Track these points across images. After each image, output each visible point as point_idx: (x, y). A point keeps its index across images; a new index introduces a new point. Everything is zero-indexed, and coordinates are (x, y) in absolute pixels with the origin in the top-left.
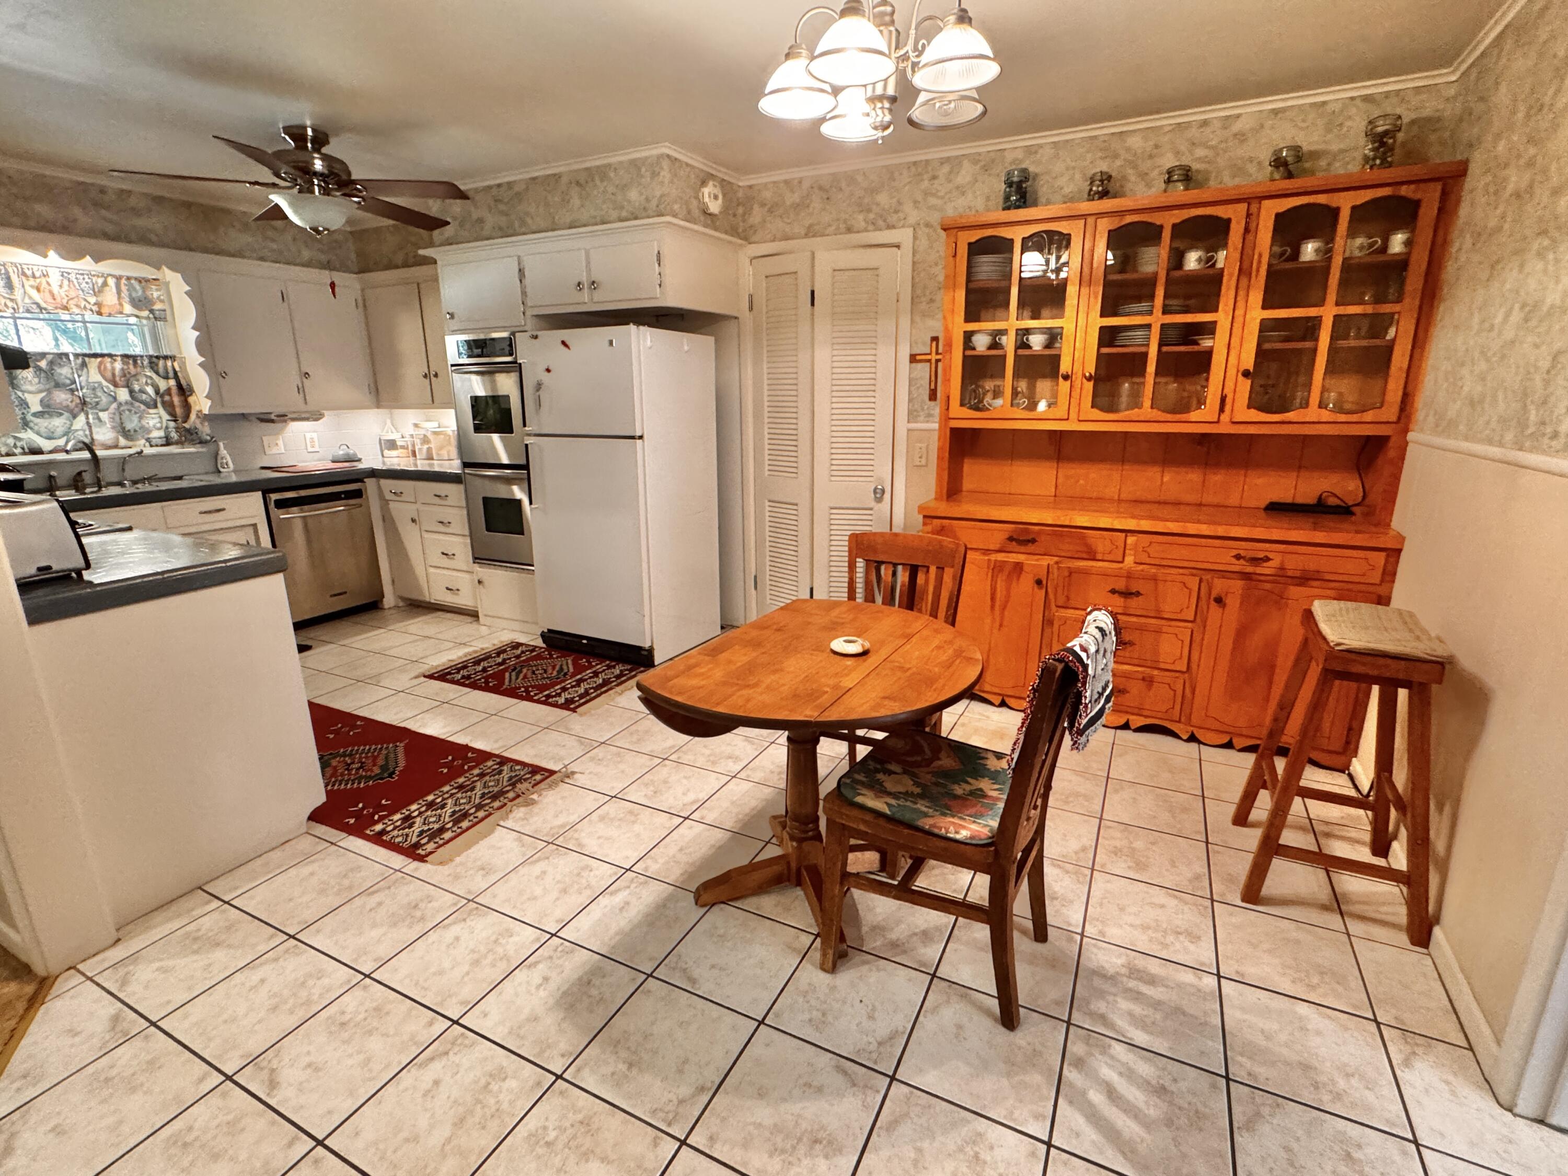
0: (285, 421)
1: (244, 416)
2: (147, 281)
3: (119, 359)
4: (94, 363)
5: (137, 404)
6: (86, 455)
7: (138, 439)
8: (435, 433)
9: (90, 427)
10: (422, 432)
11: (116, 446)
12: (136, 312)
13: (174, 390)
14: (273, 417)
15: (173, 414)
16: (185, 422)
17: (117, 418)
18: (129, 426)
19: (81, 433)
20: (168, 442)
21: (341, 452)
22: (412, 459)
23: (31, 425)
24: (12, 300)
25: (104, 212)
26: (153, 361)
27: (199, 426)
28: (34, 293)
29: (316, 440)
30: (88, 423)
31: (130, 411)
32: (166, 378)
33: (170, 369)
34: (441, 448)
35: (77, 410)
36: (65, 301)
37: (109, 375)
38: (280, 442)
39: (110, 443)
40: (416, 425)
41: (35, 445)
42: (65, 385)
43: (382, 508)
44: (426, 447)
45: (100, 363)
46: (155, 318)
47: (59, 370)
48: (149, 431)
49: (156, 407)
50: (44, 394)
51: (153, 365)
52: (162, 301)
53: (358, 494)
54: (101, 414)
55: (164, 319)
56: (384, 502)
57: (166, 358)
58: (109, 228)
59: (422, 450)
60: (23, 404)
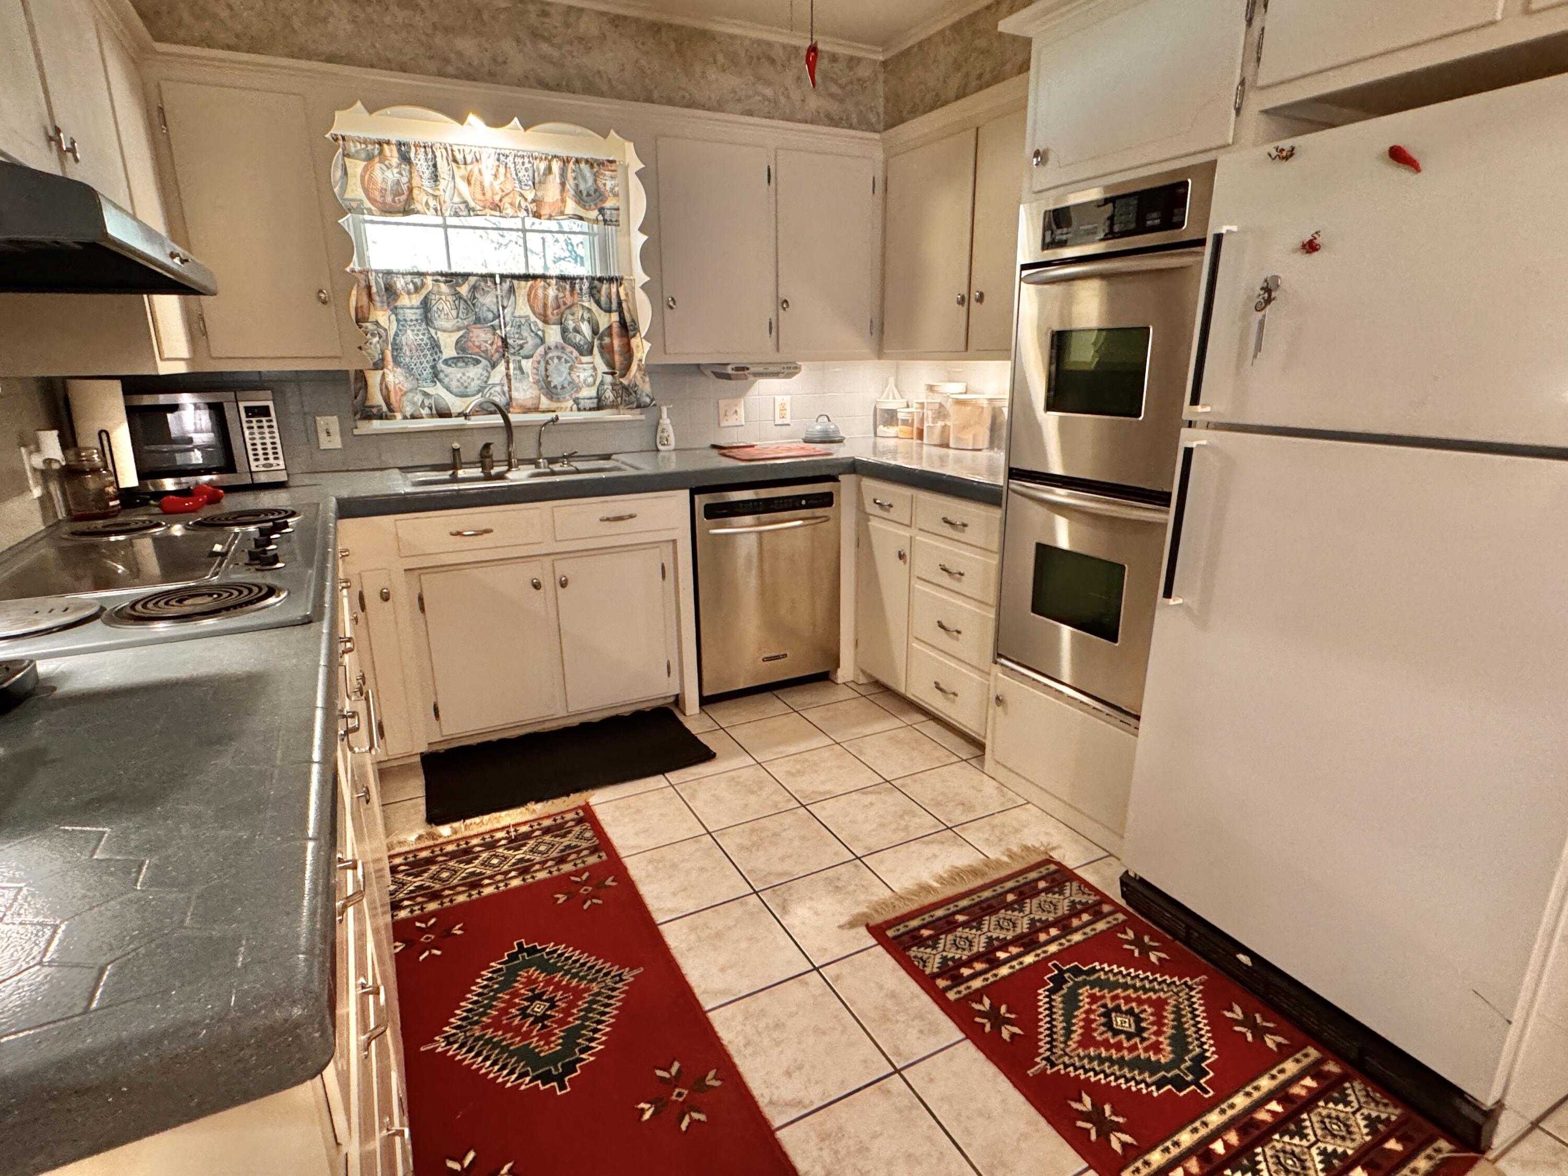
0: (746, 378)
1: (698, 369)
2: (601, 164)
3: (554, 282)
4: (523, 287)
5: (569, 349)
6: (498, 420)
7: (566, 400)
8: (959, 402)
9: (509, 380)
10: (938, 399)
11: (536, 409)
12: (581, 212)
13: (616, 329)
14: (729, 370)
15: (610, 364)
16: (623, 376)
17: (542, 368)
18: (556, 380)
19: (498, 389)
20: (600, 406)
21: (818, 427)
22: (916, 441)
23: (442, 376)
24: (435, 197)
25: (544, 47)
26: (595, 284)
27: (639, 382)
28: (462, 186)
29: (788, 407)
30: (508, 375)
31: (559, 358)
32: (609, 311)
33: (614, 296)
34: (964, 427)
35: (497, 355)
36: (497, 198)
37: (539, 309)
38: (742, 412)
39: (529, 404)
40: (931, 388)
41: (442, 405)
42: (486, 320)
43: (858, 524)
44: (940, 424)
45: (531, 288)
46: (605, 221)
47: (481, 300)
48: (579, 389)
49: (591, 353)
50: (461, 333)
51: (594, 292)
52: (616, 195)
53: (826, 500)
54: (524, 363)
55: (617, 223)
56: (863, 517)
57: (611, 280)
58: (549, 73)
59: (934, 429)
60: (435, 346)
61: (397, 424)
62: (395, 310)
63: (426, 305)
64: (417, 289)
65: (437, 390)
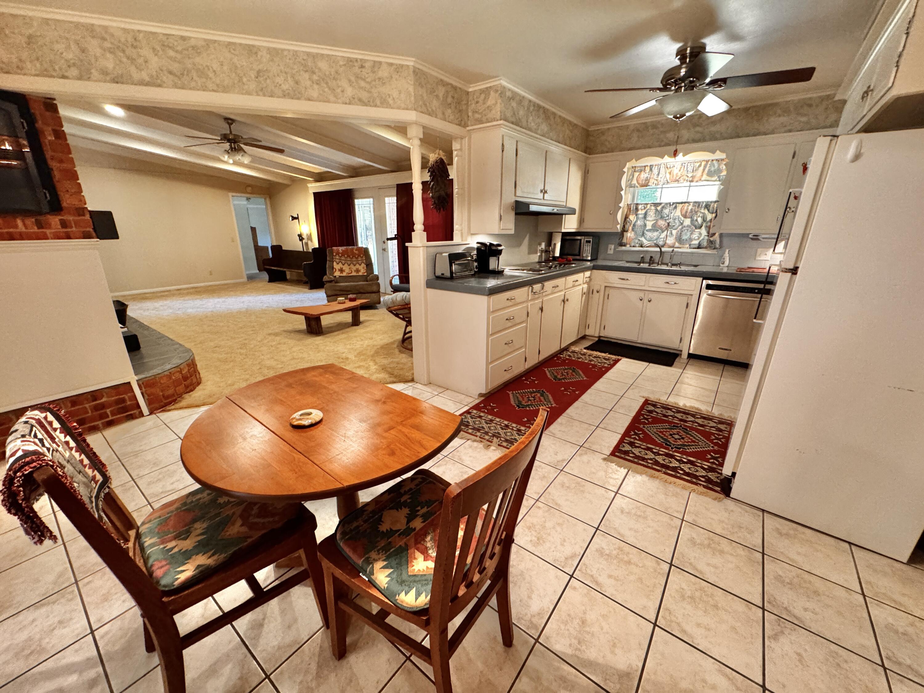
3: (692, 204)
4: (680, 206)
5: (692, 227)
6: (658, 249)
7: (685, 244)
9: (667, 237)
11: (673, 247)
15: (708, 233)
17: (680, 233)
18: (684, 237)
19: (662, 239)
23: (645, 234)
26: (709, 203)
30: (667, 235)
31: (687, 230)
35: (665, 229)
36: (678, 177)
37: (684, 212)
38: (769, 253)
41: (643, 243)
42: (664, 217)
45: (683, 206)
47: (664, 211)
48: (692, 241)
49: (700, 228)
50: (655, 221)
54: (673, 231)
60: (645, 225)
61: (628, 248)
62: (636, 215)
63: (646, 214)
64: (645, 208)
65: (643, 239)
